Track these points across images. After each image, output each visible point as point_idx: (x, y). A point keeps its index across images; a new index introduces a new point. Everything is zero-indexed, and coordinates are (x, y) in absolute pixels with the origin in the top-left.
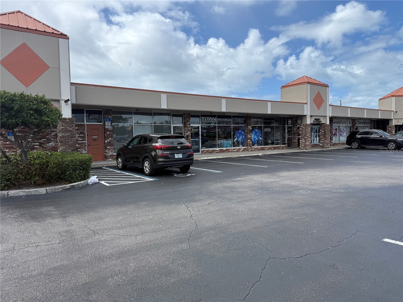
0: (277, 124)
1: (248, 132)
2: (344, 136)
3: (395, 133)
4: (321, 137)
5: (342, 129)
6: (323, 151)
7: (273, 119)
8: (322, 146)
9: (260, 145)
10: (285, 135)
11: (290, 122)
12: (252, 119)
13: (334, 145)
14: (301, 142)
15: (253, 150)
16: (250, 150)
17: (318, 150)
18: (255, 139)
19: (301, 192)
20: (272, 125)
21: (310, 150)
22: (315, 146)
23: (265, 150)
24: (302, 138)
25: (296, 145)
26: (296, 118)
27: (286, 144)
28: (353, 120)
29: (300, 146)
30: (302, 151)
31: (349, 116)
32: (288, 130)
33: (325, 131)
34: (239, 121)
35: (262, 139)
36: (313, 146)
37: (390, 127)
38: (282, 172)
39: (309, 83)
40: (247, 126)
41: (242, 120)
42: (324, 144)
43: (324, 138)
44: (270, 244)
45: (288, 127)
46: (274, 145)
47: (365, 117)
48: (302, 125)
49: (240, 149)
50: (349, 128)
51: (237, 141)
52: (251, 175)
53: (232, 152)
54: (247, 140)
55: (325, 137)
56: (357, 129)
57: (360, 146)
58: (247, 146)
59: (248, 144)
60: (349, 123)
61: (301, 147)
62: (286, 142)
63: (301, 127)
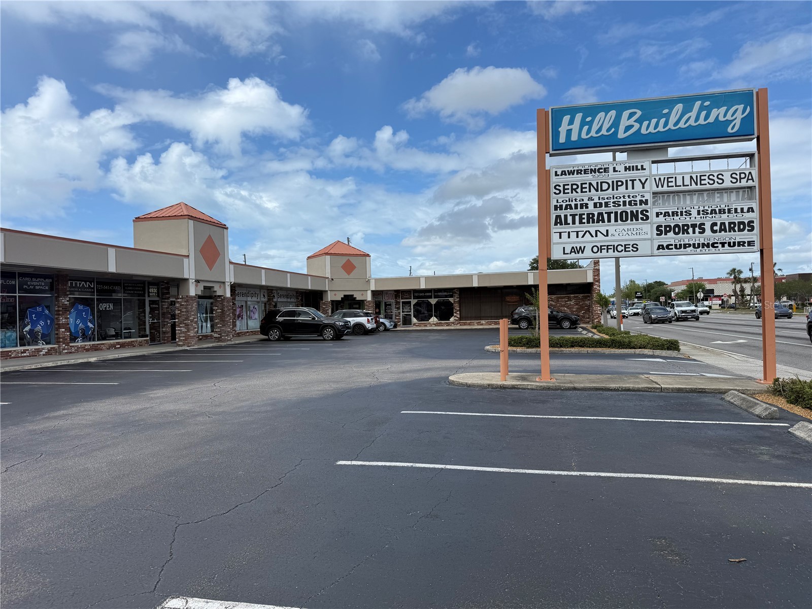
0: (126, 295)
1: (61, 311)
2: (256, 319)
3: (332, 313)
4: (216, 321)
5: (252, 307)
6: (221, 347)
7: (119, 284)
8: (219, 337)
9: (90, 341)
10: (145, 318)
11: (153, 290)
12: (69, 282)
13: (239, 335)
14: (179, 332)
15: (73, 352)
16: (66, 351)
17: (211, 345)
18: (76, 326)
19: (200, 419)
20: (115, 296)
21: (197, 347)
22: (205, 338)
23: (102, 350)
24: (181, 324)
25: (167, 337)
26: (167, 283)
27: (147, 336)
28: (270, 291)
29: (177, 340)
30: (181, 348)
31: (264, 283)
32: (151, 308)
33: (223, 311)
34: (37, 285)
35: (94, 326)
36: (201, 339)
37: (324, 304)
38: (154, 390)
39: (191, 217)
40: (57, 297)
41: (43, 284)
42: (223, 334)
43: (221, 322)
44: (172, 506)
45: (150, 301)
46: (121, 338)
47: (289, 286)
48: (181, 299)
49: (39, 351)
50: (263, 304)
51: (31, 332)
52: (88, 401)
53: (19, 357)
54: (58, 329)
55: (224, 321)
56: (275, 306)
57: (283, 336)
58: (58, 342)
59: (60, 338)
60: (262, 296)
61: (178, 342)
62: (148, 332)
63: (178, 302)
